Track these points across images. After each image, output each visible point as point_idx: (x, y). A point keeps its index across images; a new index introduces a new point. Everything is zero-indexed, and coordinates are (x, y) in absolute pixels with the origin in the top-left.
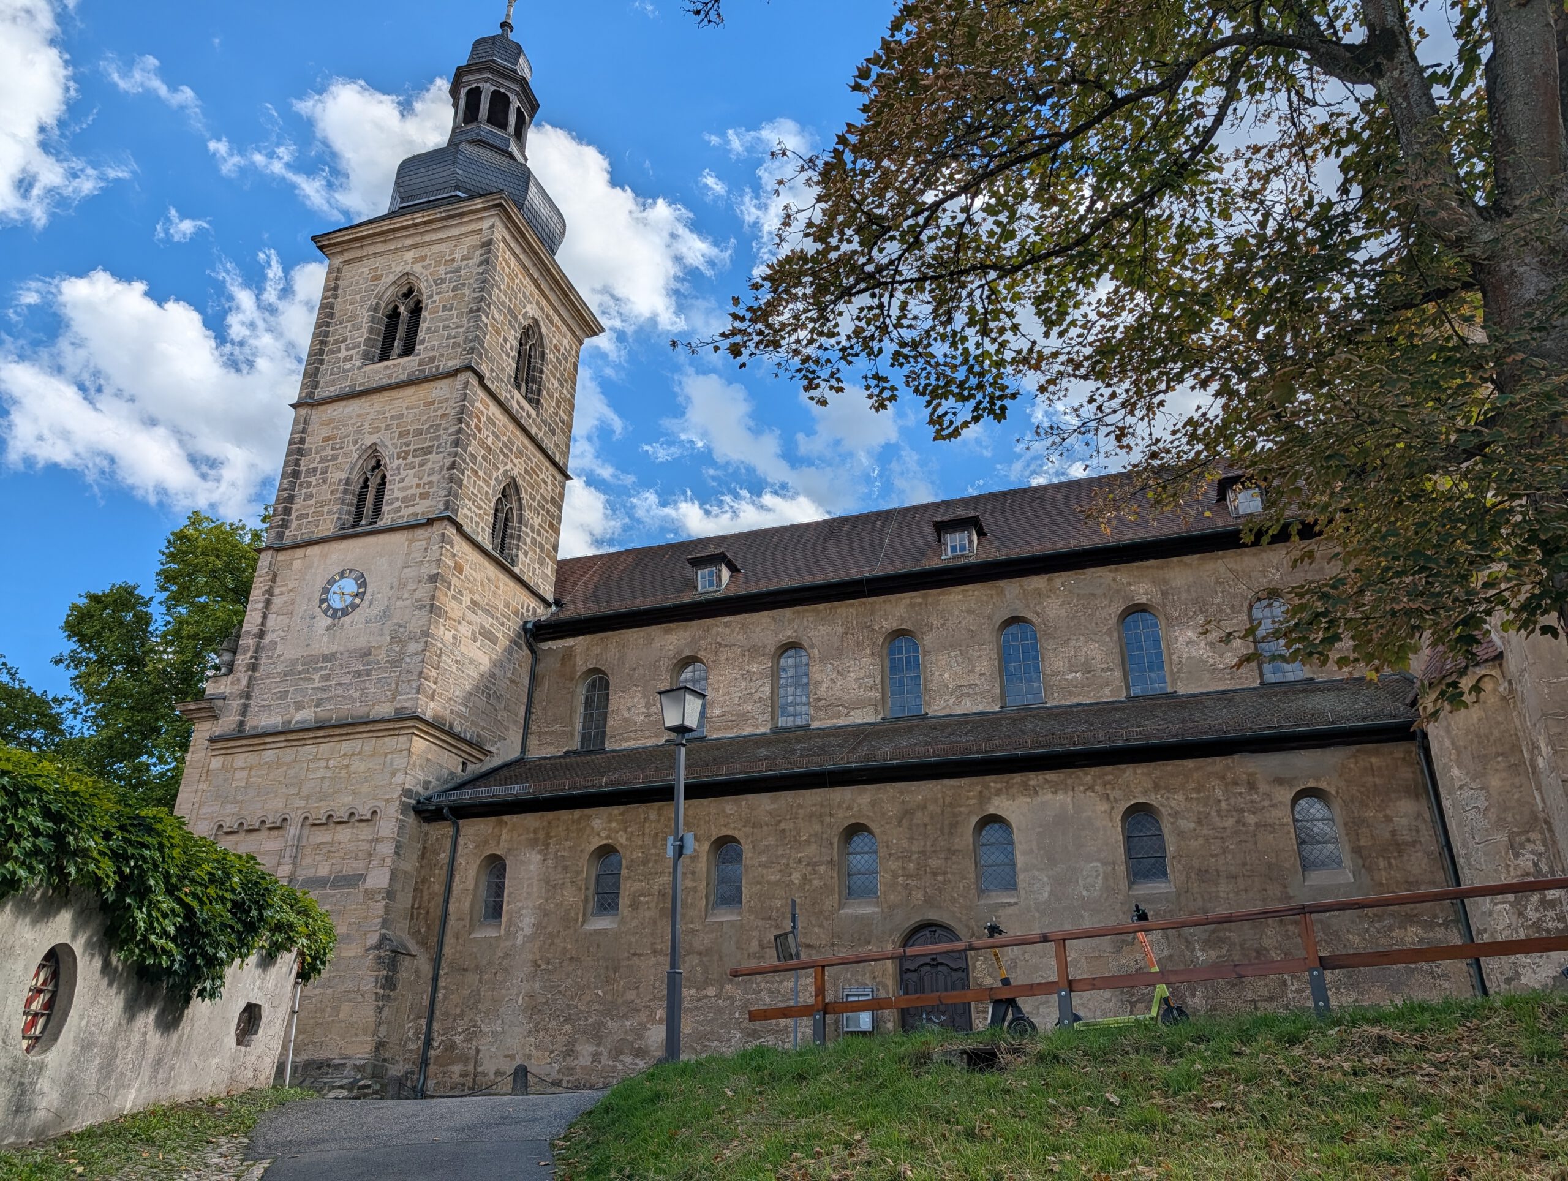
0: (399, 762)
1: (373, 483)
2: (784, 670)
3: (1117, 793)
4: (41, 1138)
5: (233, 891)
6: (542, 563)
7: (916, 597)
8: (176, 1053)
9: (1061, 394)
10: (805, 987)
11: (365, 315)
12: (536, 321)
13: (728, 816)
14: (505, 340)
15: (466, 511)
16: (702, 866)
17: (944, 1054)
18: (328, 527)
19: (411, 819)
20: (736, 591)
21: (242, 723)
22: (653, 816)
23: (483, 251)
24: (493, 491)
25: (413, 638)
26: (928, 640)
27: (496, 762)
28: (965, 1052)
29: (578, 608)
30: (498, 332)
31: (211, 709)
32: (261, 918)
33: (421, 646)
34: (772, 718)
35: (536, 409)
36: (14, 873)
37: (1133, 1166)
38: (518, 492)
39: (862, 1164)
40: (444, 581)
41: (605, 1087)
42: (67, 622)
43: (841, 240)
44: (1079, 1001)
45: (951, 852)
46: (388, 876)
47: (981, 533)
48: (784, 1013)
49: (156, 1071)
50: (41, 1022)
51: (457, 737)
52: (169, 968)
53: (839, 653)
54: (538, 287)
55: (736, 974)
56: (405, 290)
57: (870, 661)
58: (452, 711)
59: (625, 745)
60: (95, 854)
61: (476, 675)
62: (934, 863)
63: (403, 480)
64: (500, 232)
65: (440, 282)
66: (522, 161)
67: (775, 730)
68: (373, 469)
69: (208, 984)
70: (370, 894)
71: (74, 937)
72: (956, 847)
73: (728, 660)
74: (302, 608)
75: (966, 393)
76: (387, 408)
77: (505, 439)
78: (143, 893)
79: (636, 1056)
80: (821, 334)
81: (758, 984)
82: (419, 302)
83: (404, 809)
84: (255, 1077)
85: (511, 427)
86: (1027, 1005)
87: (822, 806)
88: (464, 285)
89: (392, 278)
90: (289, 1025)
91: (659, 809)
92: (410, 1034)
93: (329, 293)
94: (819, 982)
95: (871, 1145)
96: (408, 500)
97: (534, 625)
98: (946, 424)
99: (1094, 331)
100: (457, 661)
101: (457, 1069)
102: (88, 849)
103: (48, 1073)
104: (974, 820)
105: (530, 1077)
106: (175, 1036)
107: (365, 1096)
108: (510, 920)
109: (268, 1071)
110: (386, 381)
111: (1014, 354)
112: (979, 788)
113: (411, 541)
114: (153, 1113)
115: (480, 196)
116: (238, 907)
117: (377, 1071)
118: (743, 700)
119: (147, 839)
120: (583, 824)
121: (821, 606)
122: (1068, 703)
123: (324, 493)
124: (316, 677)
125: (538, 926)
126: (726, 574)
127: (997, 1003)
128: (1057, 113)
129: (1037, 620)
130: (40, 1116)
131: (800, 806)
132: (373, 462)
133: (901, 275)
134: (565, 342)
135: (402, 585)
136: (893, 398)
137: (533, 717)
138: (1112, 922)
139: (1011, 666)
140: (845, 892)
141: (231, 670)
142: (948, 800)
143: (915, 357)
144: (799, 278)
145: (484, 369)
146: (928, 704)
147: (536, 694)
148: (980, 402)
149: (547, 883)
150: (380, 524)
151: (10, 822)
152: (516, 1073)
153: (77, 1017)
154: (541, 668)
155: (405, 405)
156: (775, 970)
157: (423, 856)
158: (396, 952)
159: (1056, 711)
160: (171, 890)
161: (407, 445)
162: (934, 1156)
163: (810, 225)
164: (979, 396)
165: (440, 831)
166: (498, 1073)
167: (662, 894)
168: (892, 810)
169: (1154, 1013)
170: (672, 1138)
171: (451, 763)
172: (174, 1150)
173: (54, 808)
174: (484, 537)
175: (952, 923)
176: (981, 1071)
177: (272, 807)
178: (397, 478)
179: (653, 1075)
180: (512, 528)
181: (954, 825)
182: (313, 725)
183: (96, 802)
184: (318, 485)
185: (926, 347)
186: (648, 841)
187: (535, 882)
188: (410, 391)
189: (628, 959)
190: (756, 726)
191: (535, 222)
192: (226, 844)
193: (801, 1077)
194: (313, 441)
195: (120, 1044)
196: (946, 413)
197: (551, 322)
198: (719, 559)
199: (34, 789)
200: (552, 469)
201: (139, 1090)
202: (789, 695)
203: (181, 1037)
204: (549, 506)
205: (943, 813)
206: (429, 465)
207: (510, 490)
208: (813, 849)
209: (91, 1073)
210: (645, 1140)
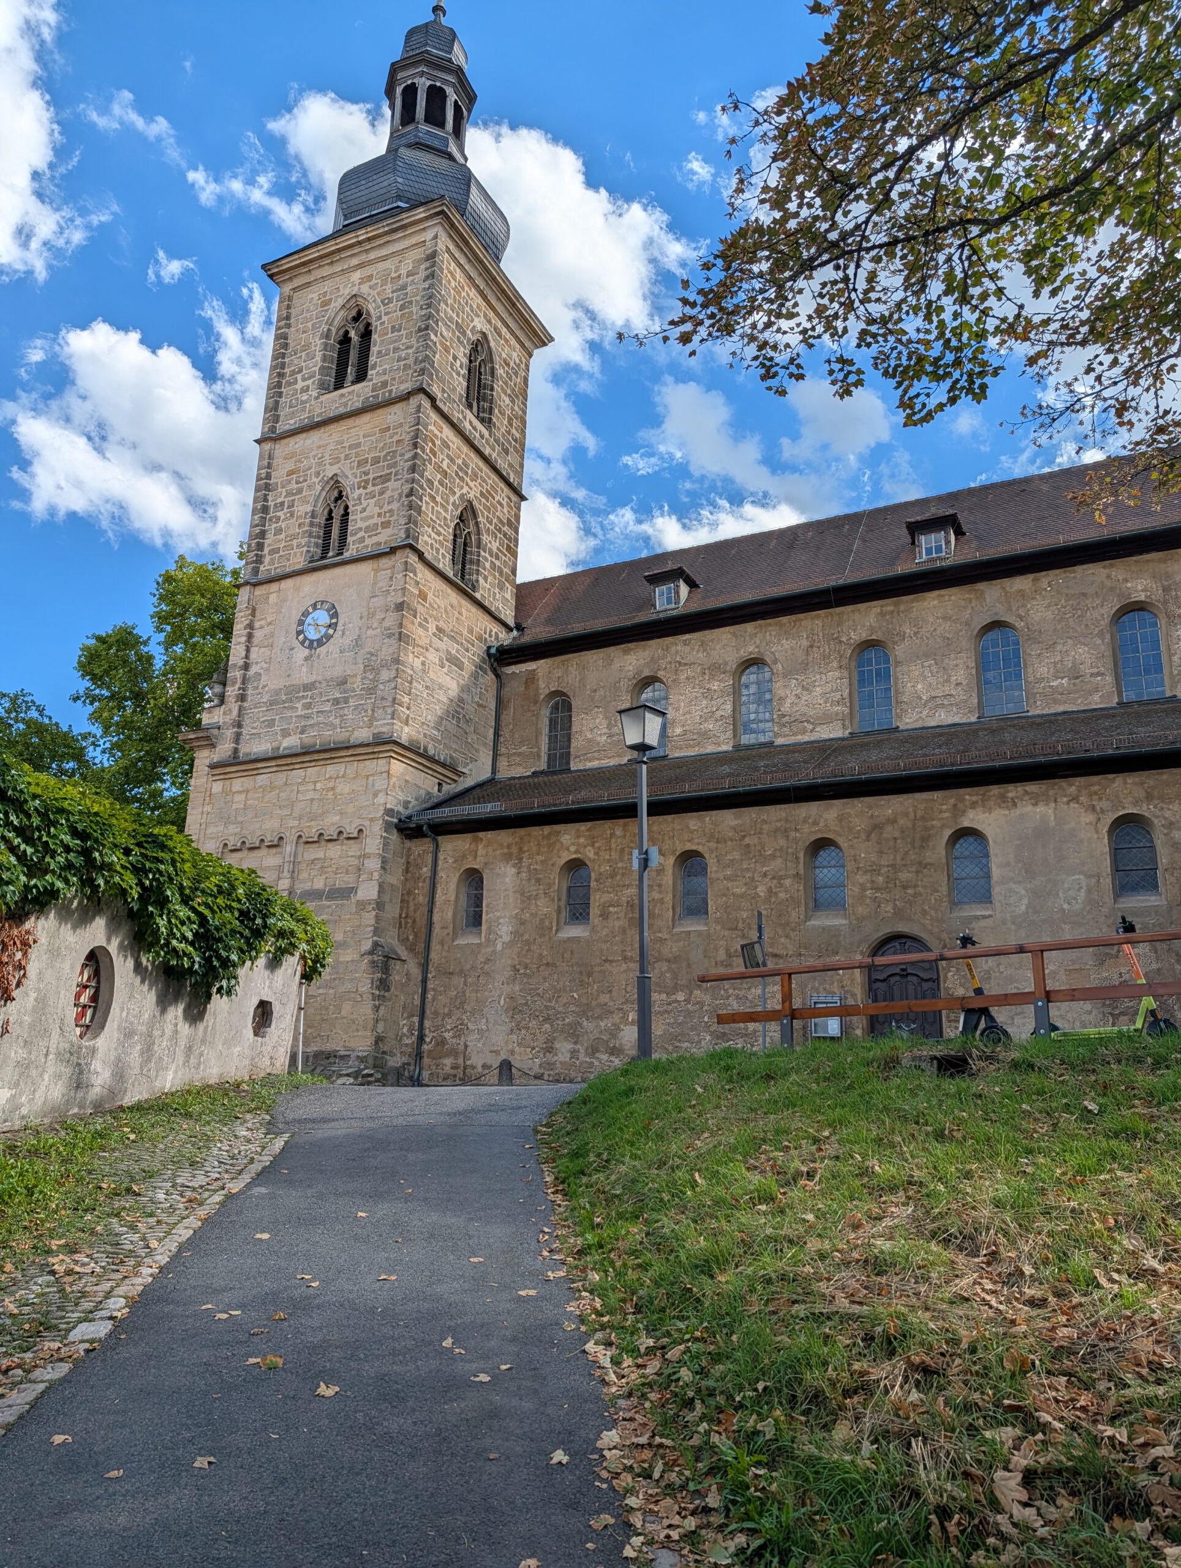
0: (380, 783)
1: (337, 514)
2: (747, 687)
3: (1105, 804)
4: (99, 1108)
5: (239, 901)
6: (501, 587)
7: (887, 605)
8: (203, 1041)
9: (1052, 368)
10: (771, 996)
11: (318, 343)
12: (484, 334)
13: (692, 832)
14: (455, 358)
15: (426, 538)
16: (668, 879)
17: (914, 1059)
18: (299, 561)
19: (394, 836)
20: (695, 607)
21: (236, 750)
22: (619, 832)
23: (428, 264)
24: (450, 515)
25: (385, 665)
26: (900, 651)
27: (469, 782)
28: (936, 1058)
29: (538, 632)
30: (447, 350)
31: (208, 738)
32: (265, 926)
33: (393, 674)
34: (735, 736)
35: (489, 428)
36: (53, 884)
37: (1110, 1171)
38: (475, 516)
39: (830, 1158)
40: (409, 609)
41: (584, 1081)
42: (79, 662)
43: (800, 206)
44: (1059, 1012)
45: (922, 865)
46: (376, 889)
47: (959, 533)
48: (752, 1017)
49: (188, 1056)
50: (89, 1013)
51: (431, 759)
52: (191, 968)
53: (805, 667)
54: (485, 298)
55: (703, 980)
56: (354, 313)
57: (837, 674)
58: (425, 735)
59: (589, 765)
60: (118, 868)
61: (445, 700)
62: (905, 876)
63: (364, 510)
64: (444, 242)
65: (387, 302)
66: (462, 161)
67: (737, 748)
68: (336, 500)
69: (224, 983)
70: (362, 905)
71: (109, 940)
72: (928, 860)
73: (688, 678)
74: (280, 640)
75: (941, 372)
76: (345, 437)
77: (460, 462)
78: (163, 903)
79: (612, 1054)
80: (779, 316)
81: (726, 991)
82: (368, 325)
83: (387, 826)
84: (273, 1064)
85: (465, 449)
86: (1001, 1015)
87: (787, 821)
88: (411, 302)
89: (341, 301)
90: (298, 1020)
91: (625, 825)
92: (405, 1030)
93: (283, 323)
94: (786, 988)
95: (839, 1142)
96: (370, 530)
97: (498, 649)
98: (918, 407)
99: (1093, 292)
100: (427, 687)
101: (448, 1062)
102: (111, 864)
103: (100, 1055)
104: (947, 833)
105: (514, 1071)
106: (201, 1027)
107: (369, 1083)
108: (489, 929)
109: (282, 1061)
110: (342, 410)
111: (998, 322)
112: (952, 801)
113: (377, 571)
114: (189, 1092)
115: (422, 204)
116: (244, 915)
117: (378, 1063)
118: (705, 719)
119: (161, 854)
120: (553, 839)
121: (784, 619)
122: (1052, 711)
123: (291, 526)
124: (299, 705)
125: (516, 934)
126: (684, 589)
127: (969, 1012)
128: (1056, 29)
129: (1020, 624)
130: (96, 1092)
131: (765, 822)
132: (336, 493)
133: (869, 241)
134: (515, 355)
135: (371, 615)
136: (859, 383)
137: (502, 739)
138: (1094, 934)
139: (990, 675)
140: (811, 905)
141: (222, 702)
142: (919, 814)
143: (884, 335)
144: (754, 252)
145: (435, 390)
146: (899, 717)
147: (503, 717)
148: (957, 381)
149: (522, 894)
150: (347, 555)
151: (45, 839)
152: (501, 1066)
153: (118, 1010)
154: (506, 691)
155: (361, 433)
156: (742, 977)
157: (407, 871)
158: (388, 957)
159: (1038, 720)
160: (186, 901)
161: (366, 473)
162: (902, 1153)
163: (766, 189)
164: (956, 375)
165: (421, 847)
166: (484, 1066)
167: (630, 905)
168: (860, 824)
169: (1139, 1025)
170: (647, 1128)
171: (427, 784)
172: (208, 1123)
173: (80, 827)
174: (445, 564)
175: (923, 935)
176: (952, 1076)
177: (269, 827)
178: (359, 508)
179: (627, 1071)
180: (471, 553)
181: (925, 839)
182: (299, 750)
183: (114, 821)
184: (286, 519)
185: (896, 323)
186: (615, 855)
187: (510, 893)
188: (366, 418)
189: (600, 965)
190: (718, 744)
191: (478, 227)
192: (232, 860)
193: (769, 1077)
194: (279, 475)
195: (156, 1033)
196: (918, 395)
197: (500, 335)
198: (678, 574)
199: (61, 811)
200: (506, 490)
201: (176, 1072)
202: (751, 711)
203: (206, 1027)
204: (505, 529)
205: (914, 828)
206: (388, 493)
207: (467, 514)
208: (778, 862)
209: (135, 1056)
210: (620, 1129)
